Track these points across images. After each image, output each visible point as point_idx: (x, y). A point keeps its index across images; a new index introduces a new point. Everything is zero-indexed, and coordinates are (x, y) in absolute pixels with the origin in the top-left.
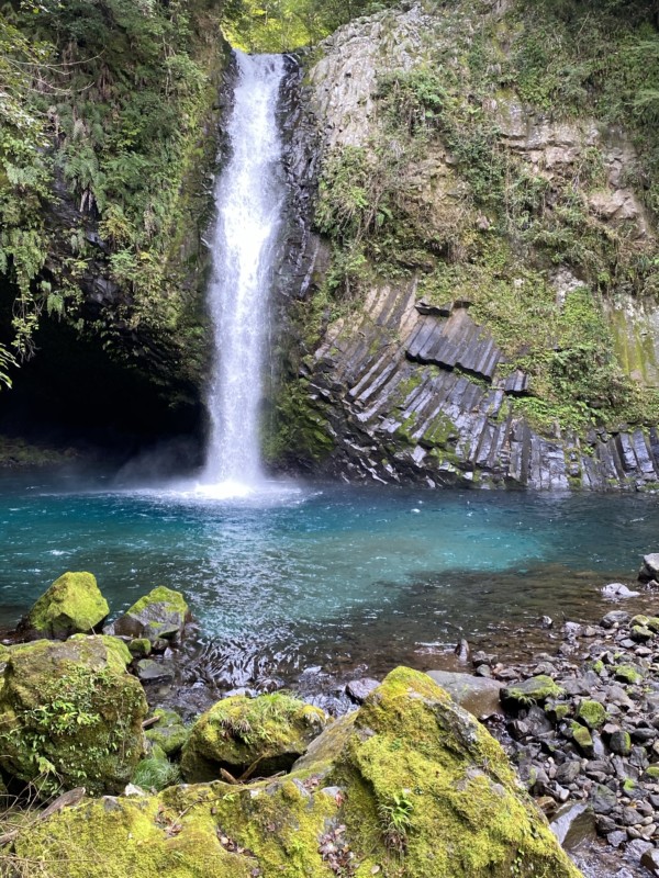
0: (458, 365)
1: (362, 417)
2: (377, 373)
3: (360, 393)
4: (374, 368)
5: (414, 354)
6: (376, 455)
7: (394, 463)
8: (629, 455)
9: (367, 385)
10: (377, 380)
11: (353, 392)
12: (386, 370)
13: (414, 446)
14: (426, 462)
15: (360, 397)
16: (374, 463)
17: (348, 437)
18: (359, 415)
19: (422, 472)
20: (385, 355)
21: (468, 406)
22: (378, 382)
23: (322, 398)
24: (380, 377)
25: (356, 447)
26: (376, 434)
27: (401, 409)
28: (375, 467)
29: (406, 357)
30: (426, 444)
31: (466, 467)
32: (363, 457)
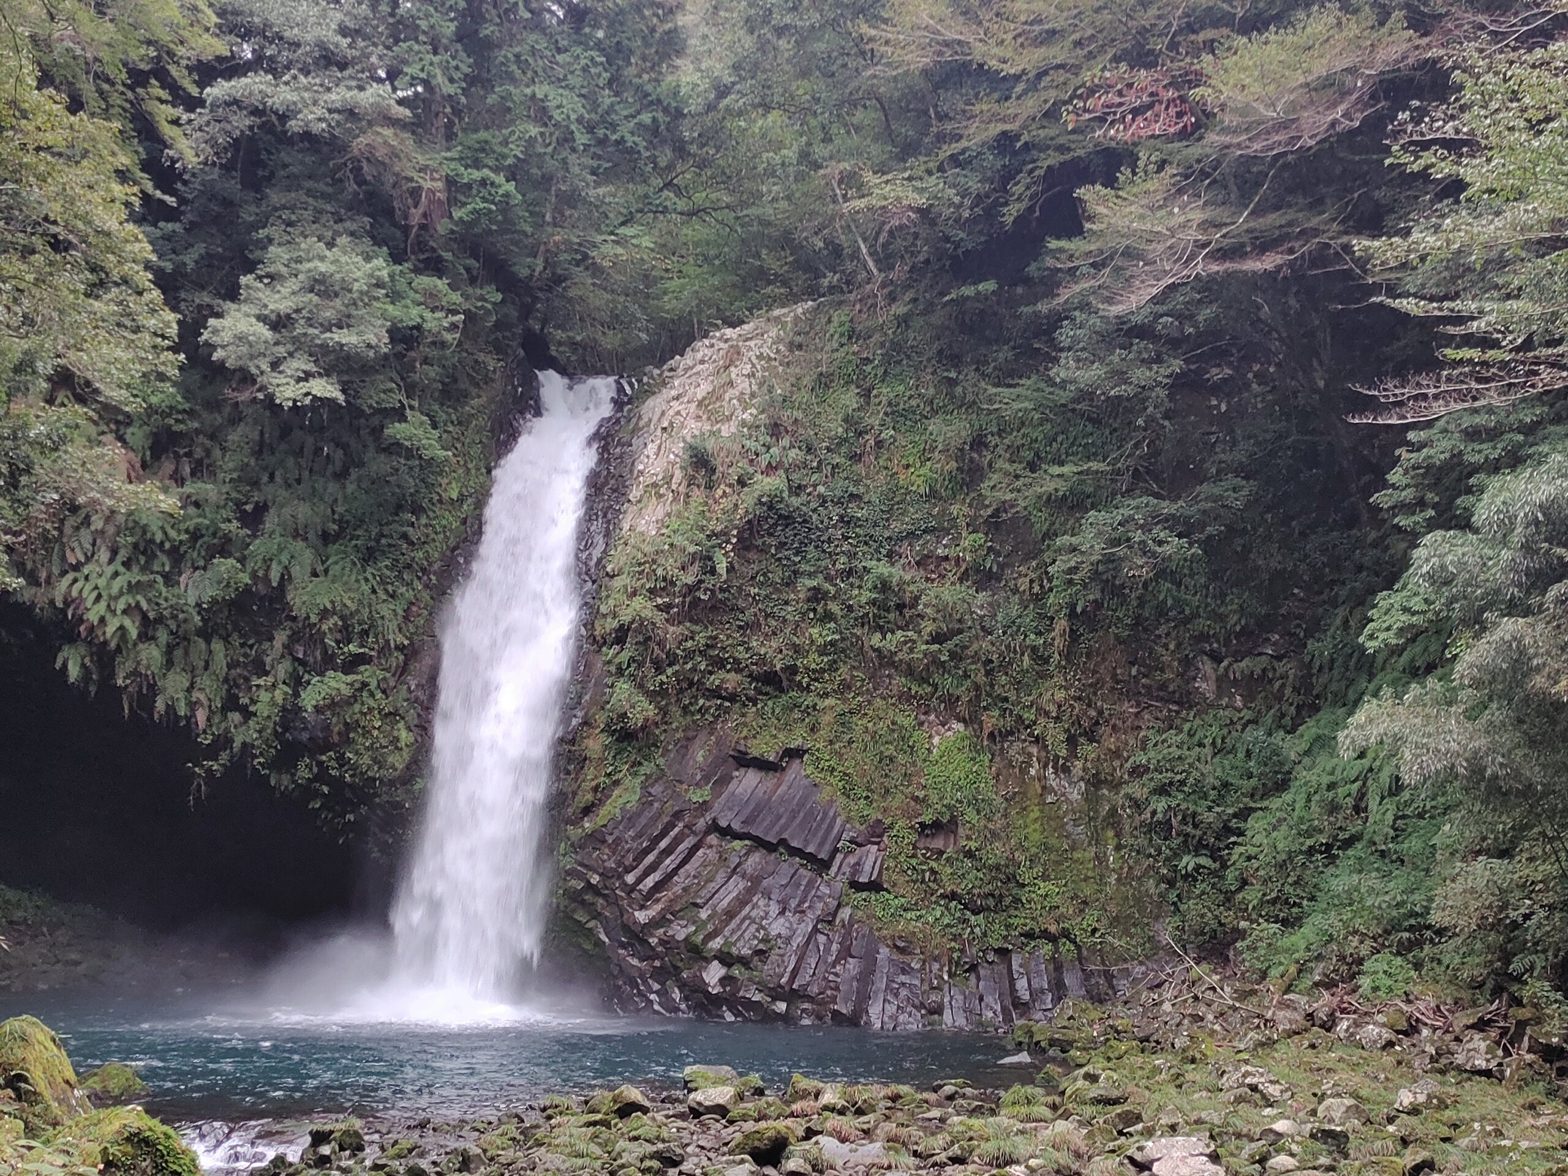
0: (783, 842)
1: (641, 916)
3: (640, 880)
4: (663, 844)
5: (723, 823)
6: (660, 974)
7: (682, 985)
8: (1022, 984)
9: (651, 869)
10: (668, 861)
11: (630, 879)
12: (681, 847)
13: (708, 961)
14: (724, 986)
15: (641, 887)
16: (656, 986)
17: (623, 946)
18: (636, 914)
19: (716, 1001)
20: (681, 825)
21: (793, 904)
22: (669, 863)
23: (589, 886)
24: (672, 857)
25: (635, 962)
26: (662, 942)
27: (696, 905)
28: (657, 992)
29: (714, 827)
30: (726, 959)
31: (777, 994)
32: (642, 977)
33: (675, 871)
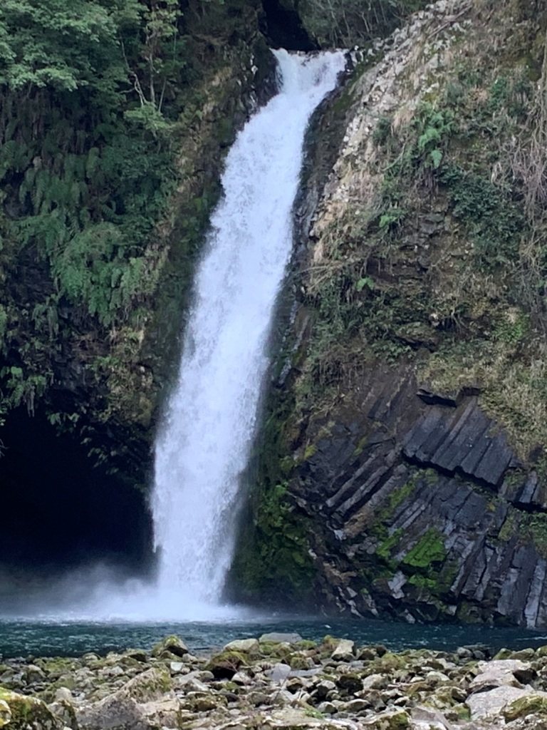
0: (459, 469)
1: (339, 534)
2: (362, 479)
3: (338, 504)
4: (359, 472)
5: (410, 454)
6: (355, 583)
7: (373, 593)
9: (349, 493)
10: (362, 487)
11: (329, 502)
12: (374, 475)
13: (393, 571)
15: (339, 509)
16: (353, 594)
17: (328, 560)
18: (335, 531)
20: (374, 456)
22: (364, 489)
24: (366, 484)
25: (336, 573)
26: (357, 556)
27: (385, 524)
28: (354, 599)
29: (402, 457)
30: (407, 570)
31: (449, 599)
32: (342, 585)
33: (369, 496)
